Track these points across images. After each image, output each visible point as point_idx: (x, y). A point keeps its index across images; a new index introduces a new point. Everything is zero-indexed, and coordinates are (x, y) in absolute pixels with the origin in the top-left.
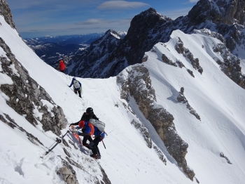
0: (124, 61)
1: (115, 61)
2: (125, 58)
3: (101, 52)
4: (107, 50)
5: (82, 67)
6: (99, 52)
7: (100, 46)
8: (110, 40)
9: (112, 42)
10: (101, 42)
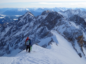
0: (45, 28)
1: (42, 28)
2: (46, 27)
3: (24, 22)
4: (27, 21)
5: (15, 29)
6: (23, 22)
7: (24, 19)
8: (29, 17)
9: (30, 17)
10: (24, 17)
